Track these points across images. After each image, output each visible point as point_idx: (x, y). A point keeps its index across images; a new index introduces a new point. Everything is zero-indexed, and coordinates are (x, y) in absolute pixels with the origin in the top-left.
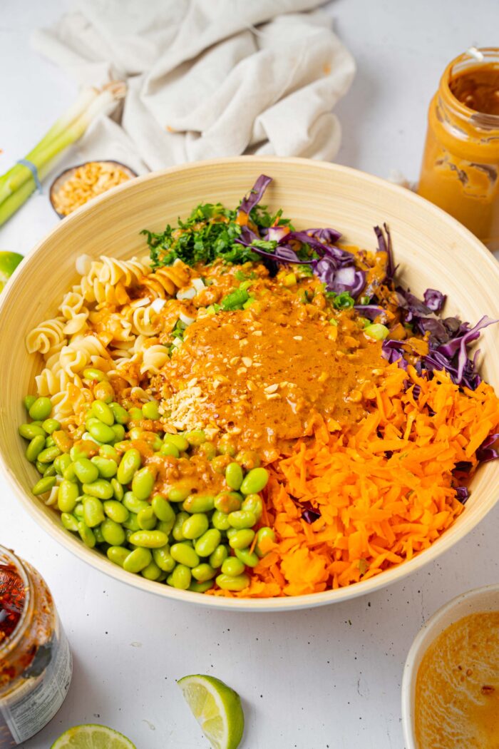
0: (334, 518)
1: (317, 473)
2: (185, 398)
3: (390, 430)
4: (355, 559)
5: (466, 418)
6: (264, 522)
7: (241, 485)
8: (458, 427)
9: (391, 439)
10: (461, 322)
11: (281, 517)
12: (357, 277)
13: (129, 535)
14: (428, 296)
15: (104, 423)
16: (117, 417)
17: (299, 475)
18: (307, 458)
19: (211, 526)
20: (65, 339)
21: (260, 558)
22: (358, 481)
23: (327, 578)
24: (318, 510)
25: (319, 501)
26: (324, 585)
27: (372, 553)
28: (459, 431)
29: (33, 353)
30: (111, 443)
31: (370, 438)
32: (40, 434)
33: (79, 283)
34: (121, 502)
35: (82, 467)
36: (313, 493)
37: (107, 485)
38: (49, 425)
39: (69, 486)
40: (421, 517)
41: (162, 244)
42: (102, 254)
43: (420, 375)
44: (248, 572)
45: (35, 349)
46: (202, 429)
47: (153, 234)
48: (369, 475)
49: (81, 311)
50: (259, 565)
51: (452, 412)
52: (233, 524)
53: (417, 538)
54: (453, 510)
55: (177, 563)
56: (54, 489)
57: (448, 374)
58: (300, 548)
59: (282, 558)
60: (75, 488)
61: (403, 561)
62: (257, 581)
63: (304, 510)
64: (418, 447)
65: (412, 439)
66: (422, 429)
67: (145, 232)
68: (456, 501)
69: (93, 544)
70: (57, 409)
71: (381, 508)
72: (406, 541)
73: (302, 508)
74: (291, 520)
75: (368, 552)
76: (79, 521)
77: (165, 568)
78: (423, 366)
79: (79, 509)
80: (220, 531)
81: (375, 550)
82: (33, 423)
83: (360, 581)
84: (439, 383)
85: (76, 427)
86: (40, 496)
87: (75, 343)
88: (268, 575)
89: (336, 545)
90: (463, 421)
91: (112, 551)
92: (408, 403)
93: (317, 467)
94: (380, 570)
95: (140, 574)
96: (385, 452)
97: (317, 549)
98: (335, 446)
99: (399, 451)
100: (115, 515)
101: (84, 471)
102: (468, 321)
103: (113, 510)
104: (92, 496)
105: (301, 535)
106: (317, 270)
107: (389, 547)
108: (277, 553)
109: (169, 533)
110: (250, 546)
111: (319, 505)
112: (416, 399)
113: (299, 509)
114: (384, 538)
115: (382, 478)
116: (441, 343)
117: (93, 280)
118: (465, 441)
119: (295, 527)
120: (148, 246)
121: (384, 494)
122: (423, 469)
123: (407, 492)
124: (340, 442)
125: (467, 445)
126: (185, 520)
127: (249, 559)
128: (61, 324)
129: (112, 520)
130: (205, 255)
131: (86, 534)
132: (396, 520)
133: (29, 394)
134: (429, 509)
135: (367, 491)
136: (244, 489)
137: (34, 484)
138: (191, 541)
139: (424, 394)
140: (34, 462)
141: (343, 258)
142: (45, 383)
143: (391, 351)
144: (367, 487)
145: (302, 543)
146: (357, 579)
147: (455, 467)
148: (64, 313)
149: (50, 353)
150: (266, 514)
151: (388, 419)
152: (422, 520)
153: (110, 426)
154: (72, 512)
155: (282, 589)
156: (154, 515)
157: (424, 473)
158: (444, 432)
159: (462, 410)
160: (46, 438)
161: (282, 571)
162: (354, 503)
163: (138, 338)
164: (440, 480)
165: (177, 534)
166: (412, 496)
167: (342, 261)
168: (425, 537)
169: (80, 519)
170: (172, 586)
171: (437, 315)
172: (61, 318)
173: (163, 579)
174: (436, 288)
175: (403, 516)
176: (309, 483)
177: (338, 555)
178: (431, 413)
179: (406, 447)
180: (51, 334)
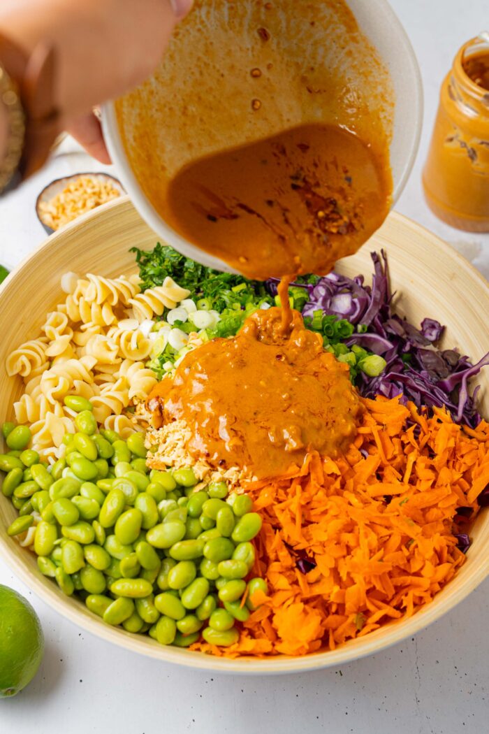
0: (330, 569)
1: (313, 519)
2: (174, 432)
3: (390, 472)
4: (352, 613)
5: (468, 460)
6: (256, 572)
7: (232, 531)
8: (459, 471)
9: (390, 483)
10: (459, 355)
11: (275, 567)
12: (353, 304)
13: (110, 583)
14: (426, 326)
15: (87, 458)
16: (101, 451)
17: (293, 520)
18: (303, 503)
19: (199, 575)
20: (46, 361)
21: (251, 612)
22: (356, 528)
23: (322, 634)
24: (313, 559)
25: (315, 550)
26: (319, 643)
27: (371, 607)
28: (462, 475)
29: (13, 376)
30: (93, 480)
31: (369, 481)
32: (17, 467)
33: (64, 302)
34: (103, 546)
35: (62, 509)
36: (308, 541)
37: (88, 529)
38: (27, 457)
39: (47, 528)
40: (422, 569)
41: (152, 263)
42: (89, 272)
43: (420, 412)
44: (238, 626)
45: (15, 372)
46: (191, 467)
47: (143, 251)
48: (368, 522)
49: (64, 333)
50: (250, 619)
51: (454, 454)
52: (222, 574)
53: (418, 593)
54: (455, 560)
55: (161, 615)
56: (31, 530)
57: (449, 412)
58: (294, 601)
59: (275, 611)
60: (53, 530)
61: (402, 616)
62: (246, 636)
63: (299, 558)
64: (419, 491)
65: (412, 482)
66: (423, 473)
67: (134, 249)
68: (457, 550)
69: (71, 591)
70: (35, 439)
71: (381, 560)
72: (406, 595)
73: (297, 557)
74: (284, 570)
75: (365, 605)
76: (57, 567)
77: (148, 620)
78: (423, 403)
79: (57, 553)
80: (209, 580)
81: (374, 604)
82: (10, 453)
83: (356, 637)
84: (439, 421)
85: (56, 459)
86: (16, 537)
87: (58, 367)
88: (259, 629)
89: (332, 599)
90: (465, 463)
91: (92, 600)
92: (409, 443)
93: (313, 512)
94: (378, 626)
95: (122, 626)
96: (385, 496)
97: (313, 601)
98: (332, 488)
99: (398, 495)
100: (96, 562)
101: (64, 513)
102: (467, 355)
103: (93, 555)
104: (72, 540)
105: (295, 586)
106: (313, 295)
107: (388, 600)
108: (268, 607)
109: (153, 581)
110: (241, 598)
111: (314, 554)
112: (416, 438)
113: (294, 557)
114: (384, 592)
115: (381, 525)
116: (441, 378)
117: (78, 299)
118: (466, 486)
119: (288, 577)
120: (137, 264)
121: (383, 544)
122: (424, 515)
123: (407, 541)
124: (337, 485)
125: (468, 490)
126: (171, 568)
127: (240, 613)
128: (43, 345)
129: (92, 566)
130: (195, 274)
131: (64, 581)
132: (396, 572)
133: (6, 421)
134: (431, 560)
135: (366, 541)
136: (236, 535)
137: (9, 522)
138: (177, 591)
139: (425, 434)
140: (10, 497)
141: (340, 284)
142: (24, 411)
143: (390, 386)
144: (366, 536)
145: (296, 596)
146: (353, 635)
147: (456, 513)
148: (47, 334)
149: (31, 377)
150: (259, 562)
151: (389, 460)
152: (423, 573)
153: (92, 461)
154: (49, 556)
155: (273, 645)
156: (138, 563)
157: (425, 520)
158: (446, 475)
159: (463, 452)
160: (23, 470)
161: (273, 626)
162: (352, 553)
163: (125, 361)
164: (441, 528)
165: (162, 583)
166: (413, 545)
167: (338, 286)
168: (426, 591)
169: (58, 564)
170: (155, 639)
171: (435, 346)
172: (43, 339)
173: (145, 630)
174: (434, 318)
175: (402, 567)
176: (305, 529)
177: (334, 609)
178: (432, 455)
179: (408, 492)
180: (33, 356)
